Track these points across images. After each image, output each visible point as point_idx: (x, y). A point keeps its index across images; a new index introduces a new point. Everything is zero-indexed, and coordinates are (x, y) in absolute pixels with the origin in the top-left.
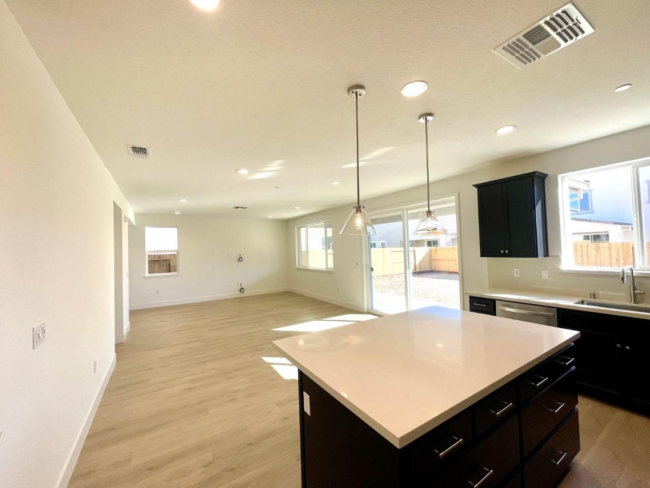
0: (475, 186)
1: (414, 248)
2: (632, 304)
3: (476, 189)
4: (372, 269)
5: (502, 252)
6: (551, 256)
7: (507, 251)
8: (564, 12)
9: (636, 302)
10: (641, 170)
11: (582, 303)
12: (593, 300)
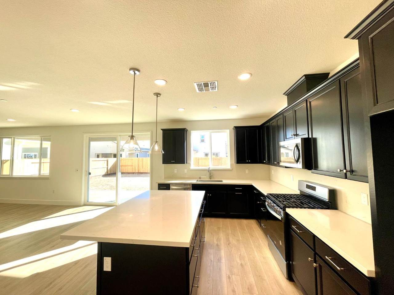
0: (162, 129)
1: (107, 158)
2: (210, 180)
3: (162, 131)
4: (90, 174)
5: (172, 161)
6: (188, 163)
7: (174, 161)
8: (215, 83)
9: (210, 179)
10: (212, 134)
11: (197, 181)
12: (200, 180)
